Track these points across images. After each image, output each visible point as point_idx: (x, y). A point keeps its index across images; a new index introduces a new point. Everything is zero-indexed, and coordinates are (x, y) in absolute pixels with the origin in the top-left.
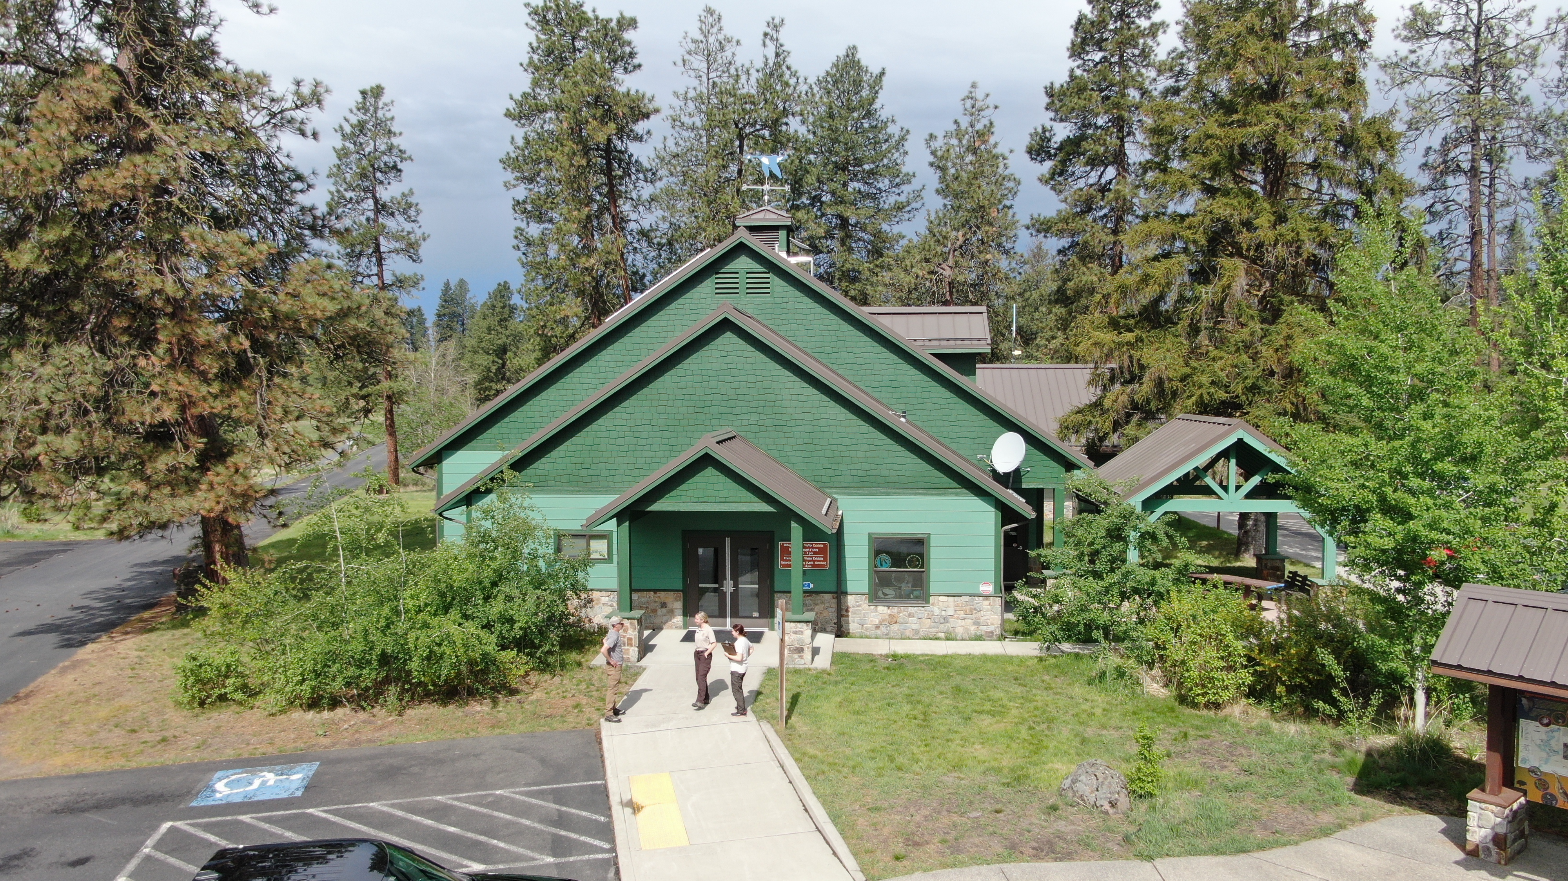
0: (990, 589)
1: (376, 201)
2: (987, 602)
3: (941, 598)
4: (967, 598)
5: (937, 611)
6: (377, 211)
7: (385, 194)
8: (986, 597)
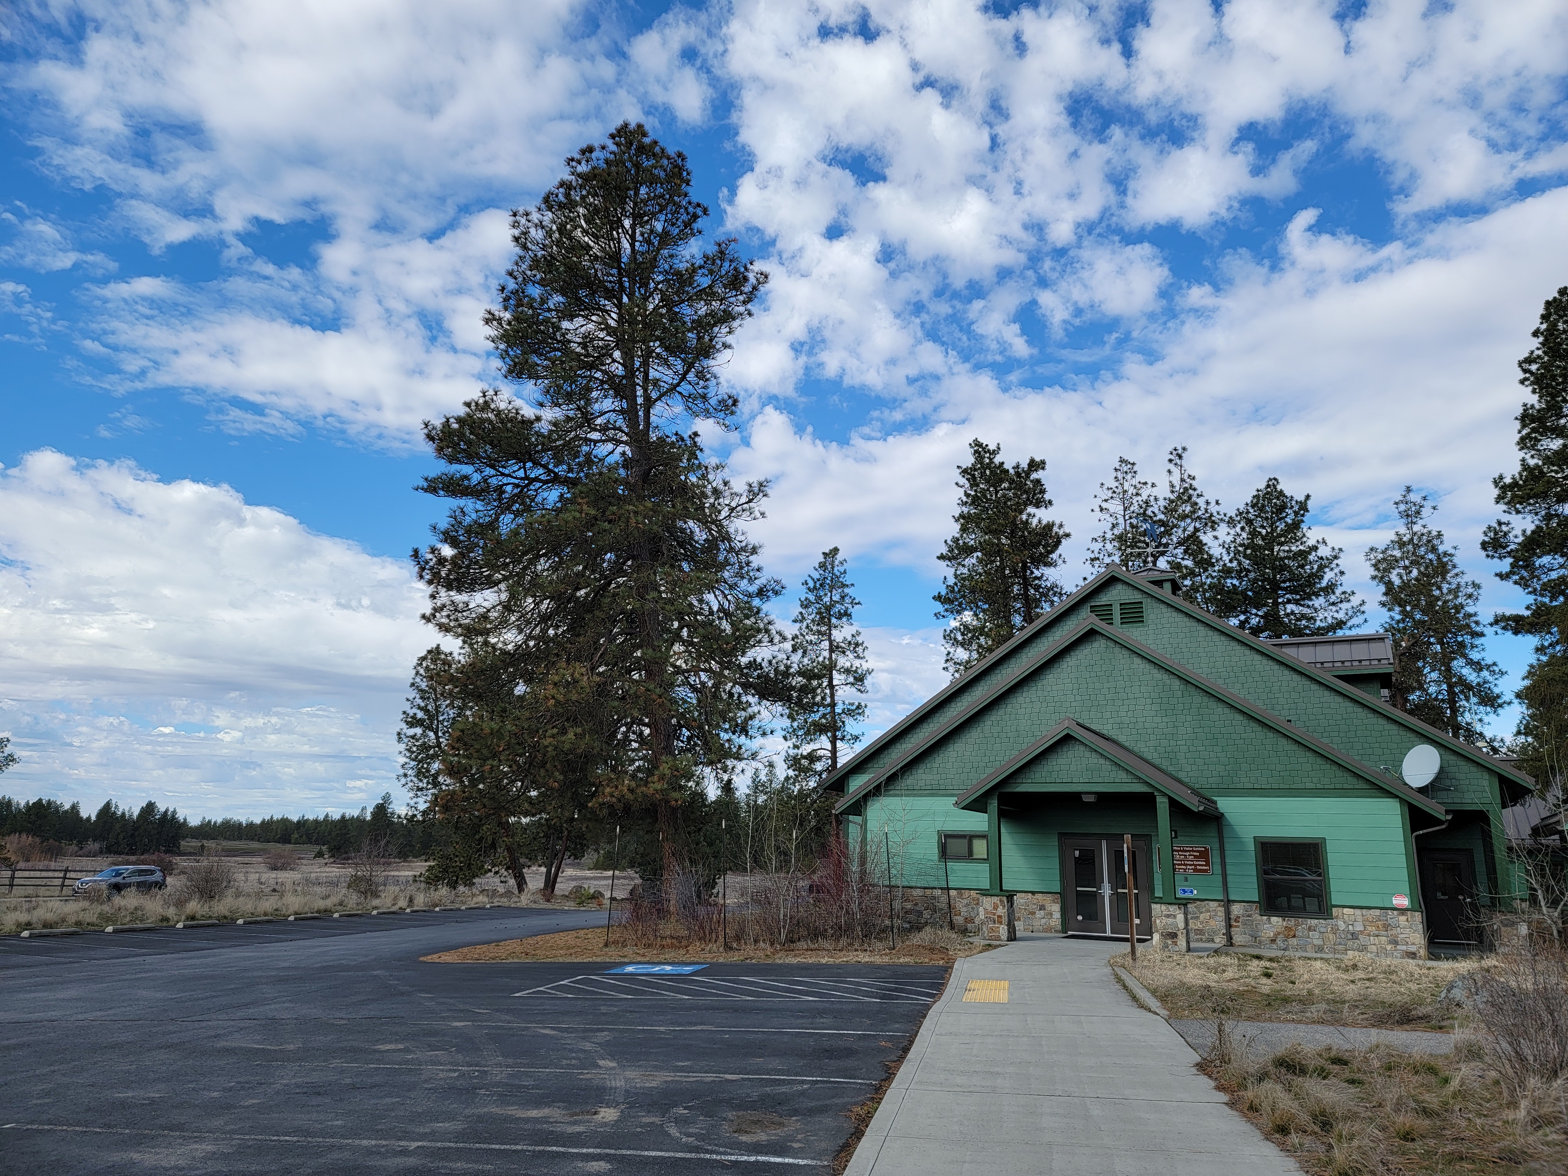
0: (1404, 901)
1: (831, 642)
2: (1403, 918)
3: (1346, 910)
4: (1378, 912)
5: (1342, 926)
6: (831, 651)
7: (838, 635)
8: (1402, 911)
